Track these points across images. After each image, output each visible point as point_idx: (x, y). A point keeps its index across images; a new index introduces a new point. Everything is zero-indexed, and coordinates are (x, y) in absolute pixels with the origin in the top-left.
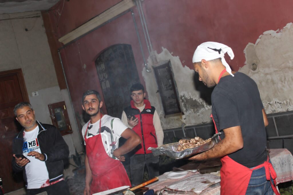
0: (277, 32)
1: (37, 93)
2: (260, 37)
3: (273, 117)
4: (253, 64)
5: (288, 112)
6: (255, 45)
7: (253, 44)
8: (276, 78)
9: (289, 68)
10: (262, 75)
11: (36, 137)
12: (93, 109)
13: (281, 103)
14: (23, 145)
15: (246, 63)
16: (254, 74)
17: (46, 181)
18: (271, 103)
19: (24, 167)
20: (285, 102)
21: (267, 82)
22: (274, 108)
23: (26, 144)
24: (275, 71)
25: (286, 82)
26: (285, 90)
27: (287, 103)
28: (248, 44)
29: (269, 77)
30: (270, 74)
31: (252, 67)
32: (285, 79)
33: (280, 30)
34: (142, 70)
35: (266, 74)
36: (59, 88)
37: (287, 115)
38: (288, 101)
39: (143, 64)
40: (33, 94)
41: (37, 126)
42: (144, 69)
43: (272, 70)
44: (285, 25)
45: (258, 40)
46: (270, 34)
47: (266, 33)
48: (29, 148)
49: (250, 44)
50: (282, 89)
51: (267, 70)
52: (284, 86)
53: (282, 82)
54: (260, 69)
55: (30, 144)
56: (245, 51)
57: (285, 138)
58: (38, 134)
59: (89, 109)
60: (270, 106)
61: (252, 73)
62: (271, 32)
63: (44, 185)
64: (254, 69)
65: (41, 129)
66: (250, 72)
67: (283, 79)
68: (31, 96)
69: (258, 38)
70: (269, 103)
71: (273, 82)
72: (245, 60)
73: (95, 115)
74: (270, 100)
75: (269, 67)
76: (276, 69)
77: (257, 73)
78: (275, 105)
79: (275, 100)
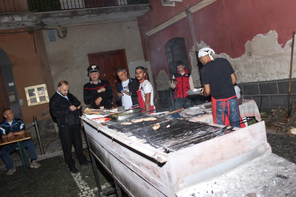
0: (264, 35)
1: (132, 62)
2: (254, 37)
3: (258, 84)
4: (250, 53)
5: (266, 81)
6: (251, 42)
7: (250, 41)
8: (261, 61)
9: (269, 56)
10: (254, 59)
11: (128, 85)
12: (140, 77)
13: (263, 76)
14: (122, 88)
15: (246, 52)
16: (250, 58)
17: (131, 106)
18: (258, 76)
19: (121, 97)
20: (265, 75)
21: (256, 64)
22: (259, 79)
23: (123, 87)
24: (261, 58)
25: (267, 65)
26: (266, 69)
27: (266, 76)
28: (247, 41)
29: (257, 61)
30: (259, 59)
31: (249, 54)
32: (266, 62)
33: (265, 34)
34: (189, 53)
35: (256, 59)
36: (144, 61)
37: (266, 83)
38: (267, 75)
39: (190, 49)
40: (130, 63)
41: (128, 79)
42: (191, 52)
43: (260, 57)
44: (268, 31)
45: (253, 39)
46: (260, 36)
47: (258, 35)
48: (124, 90)
49: (248, 41)
50: (264, 68)
51: (257, 57)
52: (265, 67)
53: (264, 64)
54: (253, 56)
55: (124, 88)
56: (246, 45)
57: (263, 96)
58: (128, 83)
59: (138, 77)
60: (257, 77)
61: (249, 58)
62: (261, 35)
63: (130, 108)
64: (250, 56)
65: (130, 81)
66: (248, 57)
67: (265, 63)
68: (129, 64)
69: (253, 38)
70: (256, 75)
71: (260, 64)
72: (245, 50)
73: (141, 80)
74: (257, 74)
75: (258, 55)
76: (262, 57)
77: (251, 58)
78: (260, 77)
79: (260, 74)
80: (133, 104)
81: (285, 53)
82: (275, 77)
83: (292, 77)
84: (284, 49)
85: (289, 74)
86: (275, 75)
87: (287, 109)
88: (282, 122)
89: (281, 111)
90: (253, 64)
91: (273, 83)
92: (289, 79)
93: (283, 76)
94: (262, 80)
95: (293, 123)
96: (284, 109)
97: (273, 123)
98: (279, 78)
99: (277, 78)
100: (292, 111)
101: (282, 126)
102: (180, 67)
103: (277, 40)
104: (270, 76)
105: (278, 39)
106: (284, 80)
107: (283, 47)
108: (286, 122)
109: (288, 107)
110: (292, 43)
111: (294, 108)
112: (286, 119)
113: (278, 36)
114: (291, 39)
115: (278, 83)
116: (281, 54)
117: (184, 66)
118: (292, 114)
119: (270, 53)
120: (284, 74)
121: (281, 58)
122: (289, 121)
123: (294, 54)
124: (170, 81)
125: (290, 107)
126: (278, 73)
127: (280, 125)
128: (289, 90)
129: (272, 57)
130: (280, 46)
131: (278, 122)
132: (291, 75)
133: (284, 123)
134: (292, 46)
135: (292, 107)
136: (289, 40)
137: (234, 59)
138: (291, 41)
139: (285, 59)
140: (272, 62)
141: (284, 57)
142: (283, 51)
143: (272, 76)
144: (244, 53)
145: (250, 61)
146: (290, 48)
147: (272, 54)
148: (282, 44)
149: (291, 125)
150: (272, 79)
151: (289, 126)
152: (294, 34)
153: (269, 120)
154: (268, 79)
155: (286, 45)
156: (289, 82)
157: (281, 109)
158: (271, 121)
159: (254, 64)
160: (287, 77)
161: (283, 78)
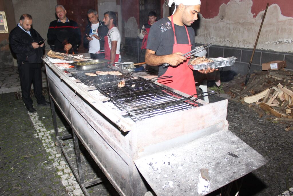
1: (103, 4)
2: (230, 1)
3: (224, 48)
5: (232, 47)
7: (225, 4)
8: (232, 27)
9: (240, 23)
10: (225, 23)
11: (97, 28)
13: (230, 42)
14: (90, 31)
15: (219, 14)
16: (221, 21)
17: (98, 51)
18: (225, 40)
19: (89, 41)
20: (232, 41)
22: (226, 44)
23: (92, 30)
24: (232, 23)
25: (236, 31)
26: (234, 35)
27: (233, 42)
28: (222, 4)
29: (228, 25)
30: (229, 24)
31: (221, 17)
32: (236, 29)
34: (163, 4)
35: (228, 24)
36: (116, 4)
37: (231, 49)
38: (234, 41)
39: (164, 1)
40: (101, 4)
41: (98, 22)
42: (165, 3)
43: (231, 22)
45: (229, 3)
46: (236, 1)
48: (93, 33)
49: (224, 4)
50: (233, 34)
51: (228, 22)
52: (234, 33)
53: (234, 30)
54: (225, 20)
55: (94, 31)
56: (220, 7)
58: (98, 26)
60: (224, 42)
61: (220, 21)
63: (97, 52)
64: (222, 19)
65: (100, 24)
66: (219, 20)
67: (235, 29)
68: (100, 5)
69: (229, 2)
71: (229, 29)
72: (218, 12)
75: (230, 20)
76: (233, 22)
77: (223, 21)
78: (227, 42)
79: (228, 39)
80: (101, 49)
81: (255, 24)
82: (241, 45)
83: (256, 48)
84: (255, 20)
85: (254, 44)
86: (242, 43)
87: (245, 78)
88: (238, 89)
89: (239, 78)
90: (223, 27)
91: (238, 50)
92: (253, 50)
93: (248, 45)
94: (229, 45)
95: (247, 91)
96: (242, 77)
97: (230, 89)
98: (244, 46)
99: (242, 46)
100: (249, 80)
101: (237, 93)
102: (152, 18)
103: (251, 9)
104: (237, 43)
105: (252, 7)
106: (248, 49)
107: (255, 16)
108: (242, 90)
109: (246, 76)
110: (264, 14)
111: (251, 78)
112: (242, 87)
113: (253, 4)
114: (264, 10)
115: (243, 51)
116: (252, 24)
117: (156, 18)
118: (249, 83)
119: (241, 20)
120: (250, 43)
121: (250, 27)
122: (244, 89)
123: (263, 26)
124: (139, 29)
125: (248, 76)
126: (245, 41)
127: (236, 91)
128: (251, 61)
129: (243, 24)
130: (252, 15)
131: (234, 89)
132: (255, 46)
133: (239, 91)
134: (263, 17)
135: (249, 77)
136: (261, 11)
137: (206, 19)
138: (263, 12)
139: (254, 30)
140: (242, 29)
141: (253, 27)
142: (253, 20)
143: (238, 43)
144: (216, 15)
145: (221, 24)
146: (261, 19)
147: (243, 22)
148: (255, 14)
149: (245, 94)
150: (238, 46)
151: (243, 94)
152: (268, 6)
153: (227, 85)
154: (234, 46)
155: (258, 15)
156: (252, 52)
157: (240, 76)
158: (229, 86)
159: (224, 29)
160: (251, 47)
161: (248, 47)
